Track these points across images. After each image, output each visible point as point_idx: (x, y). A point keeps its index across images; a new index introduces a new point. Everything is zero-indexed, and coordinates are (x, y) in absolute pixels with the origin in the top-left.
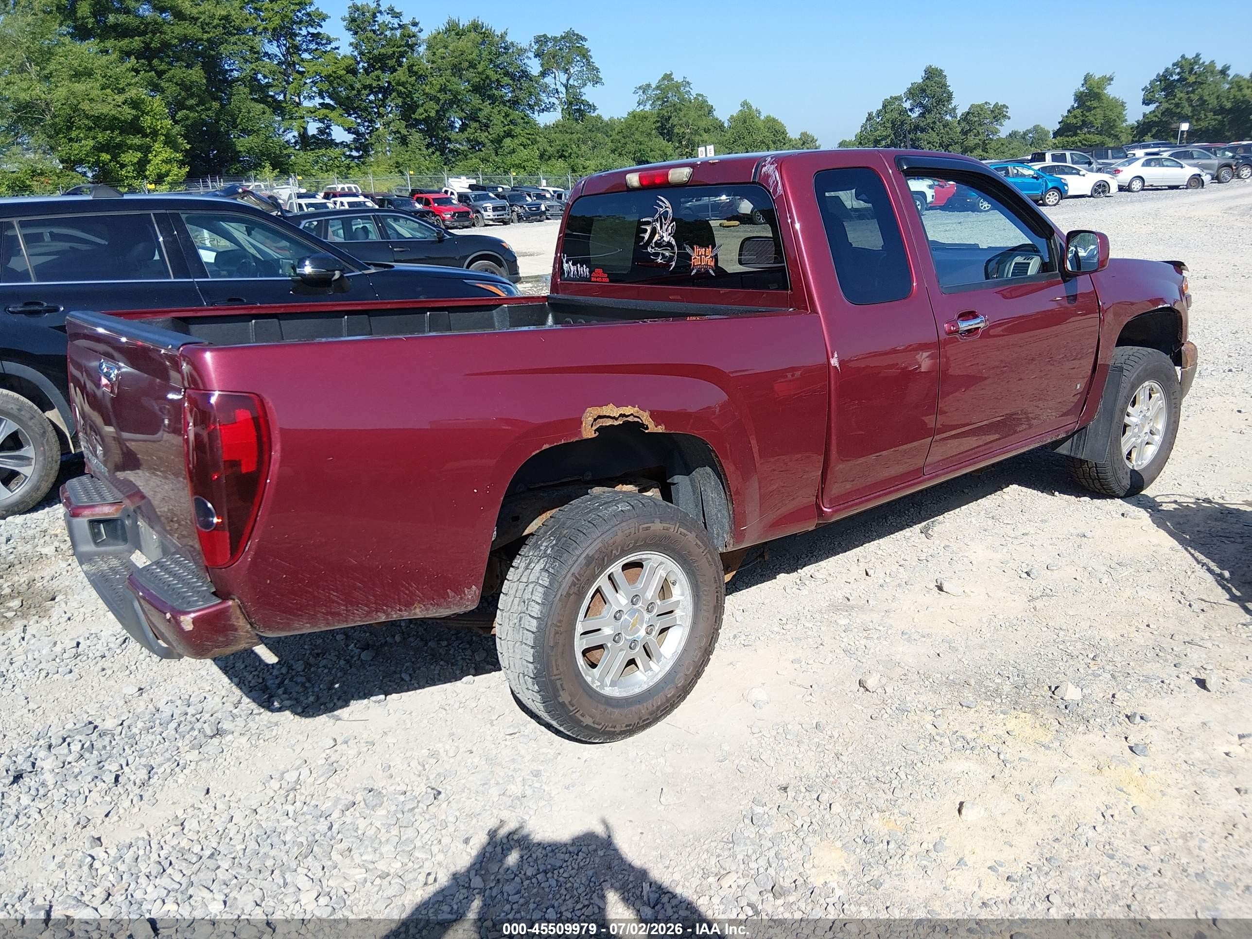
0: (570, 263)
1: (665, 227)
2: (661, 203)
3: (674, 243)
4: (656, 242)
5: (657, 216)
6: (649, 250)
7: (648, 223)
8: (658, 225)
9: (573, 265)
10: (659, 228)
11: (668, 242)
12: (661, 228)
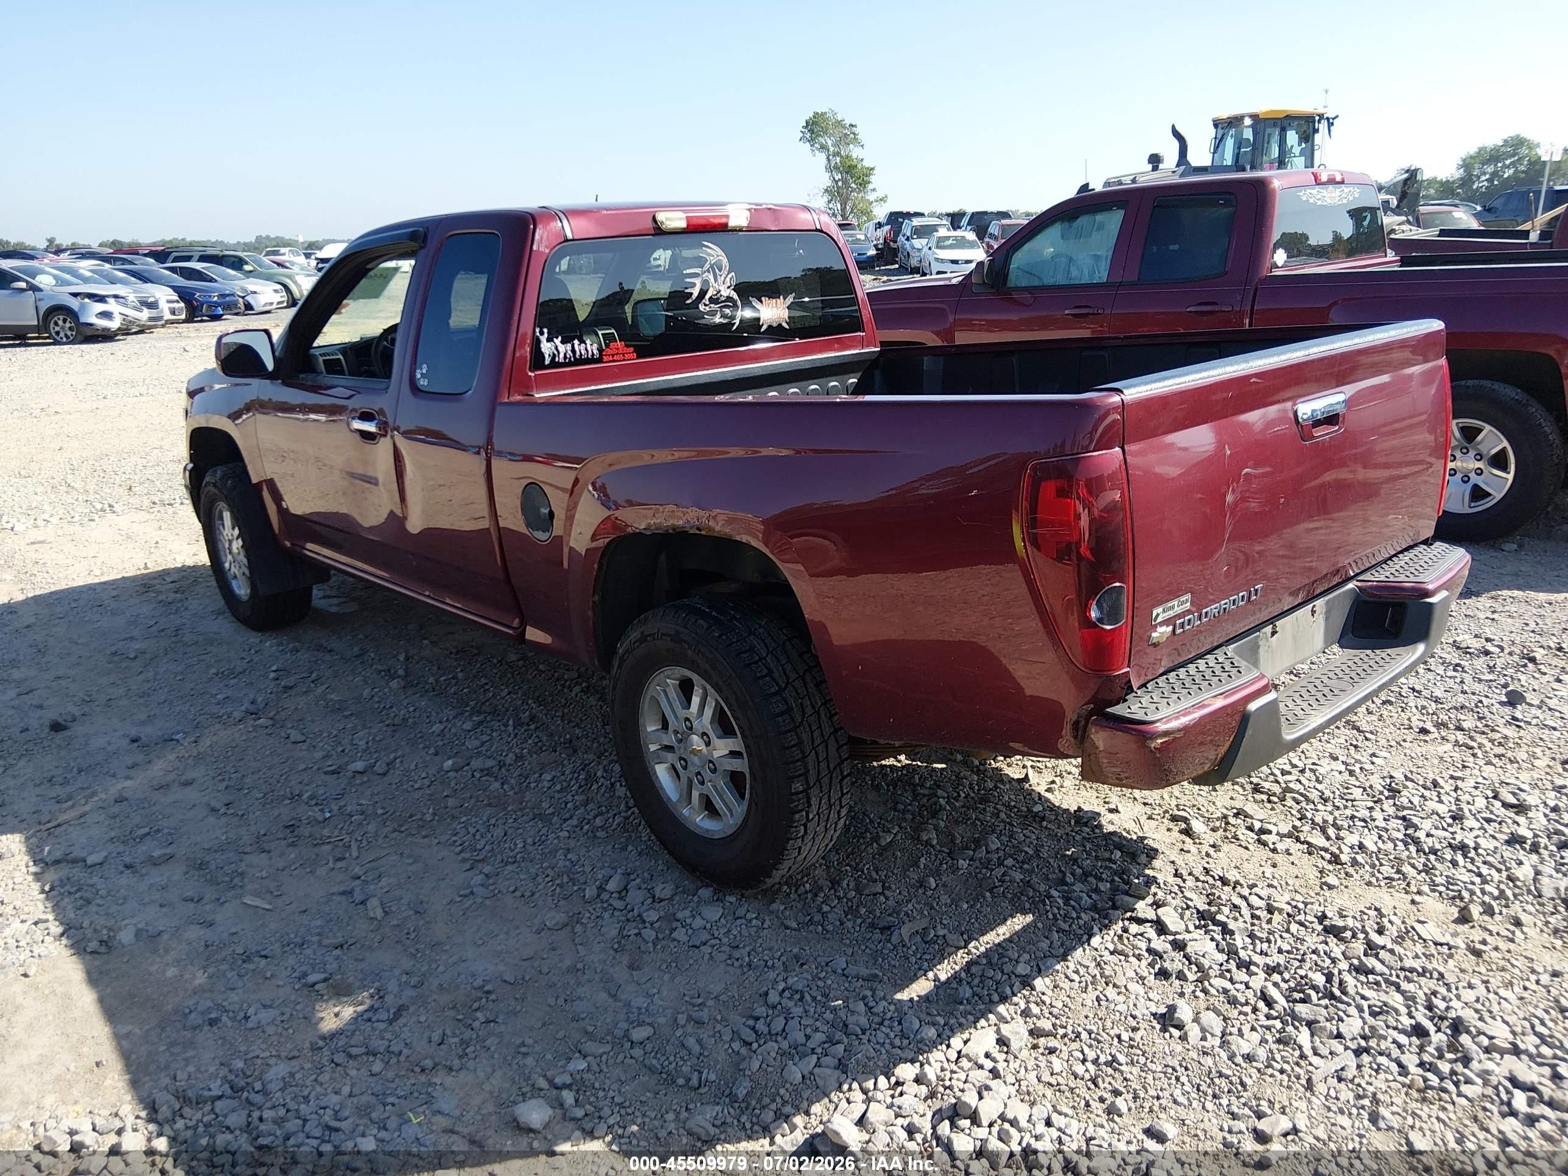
0: (558, 341)
1: (721, 280)
2: (709, 250)
3: (735, 296)
4: (711, 298)
5: (707, 266)
6: (702, 307)
7: (696, 275)
8: (711, 277)
9: (563, 342)
10: (712, 280)
11: (728, 297)
12: (716, 280)
